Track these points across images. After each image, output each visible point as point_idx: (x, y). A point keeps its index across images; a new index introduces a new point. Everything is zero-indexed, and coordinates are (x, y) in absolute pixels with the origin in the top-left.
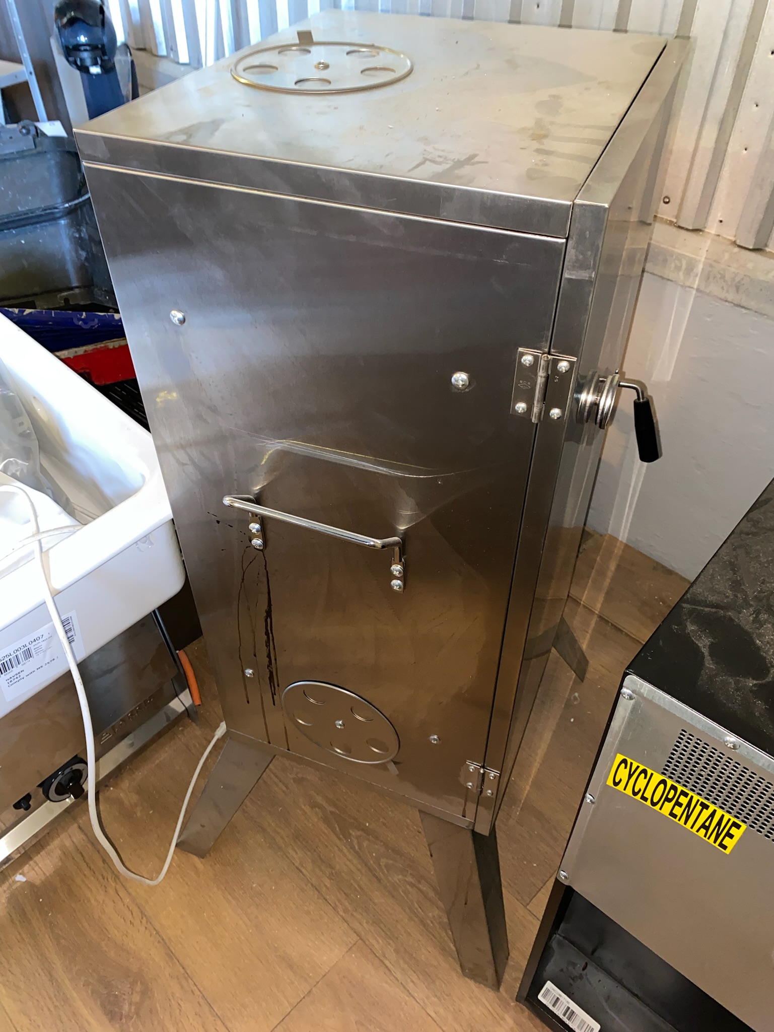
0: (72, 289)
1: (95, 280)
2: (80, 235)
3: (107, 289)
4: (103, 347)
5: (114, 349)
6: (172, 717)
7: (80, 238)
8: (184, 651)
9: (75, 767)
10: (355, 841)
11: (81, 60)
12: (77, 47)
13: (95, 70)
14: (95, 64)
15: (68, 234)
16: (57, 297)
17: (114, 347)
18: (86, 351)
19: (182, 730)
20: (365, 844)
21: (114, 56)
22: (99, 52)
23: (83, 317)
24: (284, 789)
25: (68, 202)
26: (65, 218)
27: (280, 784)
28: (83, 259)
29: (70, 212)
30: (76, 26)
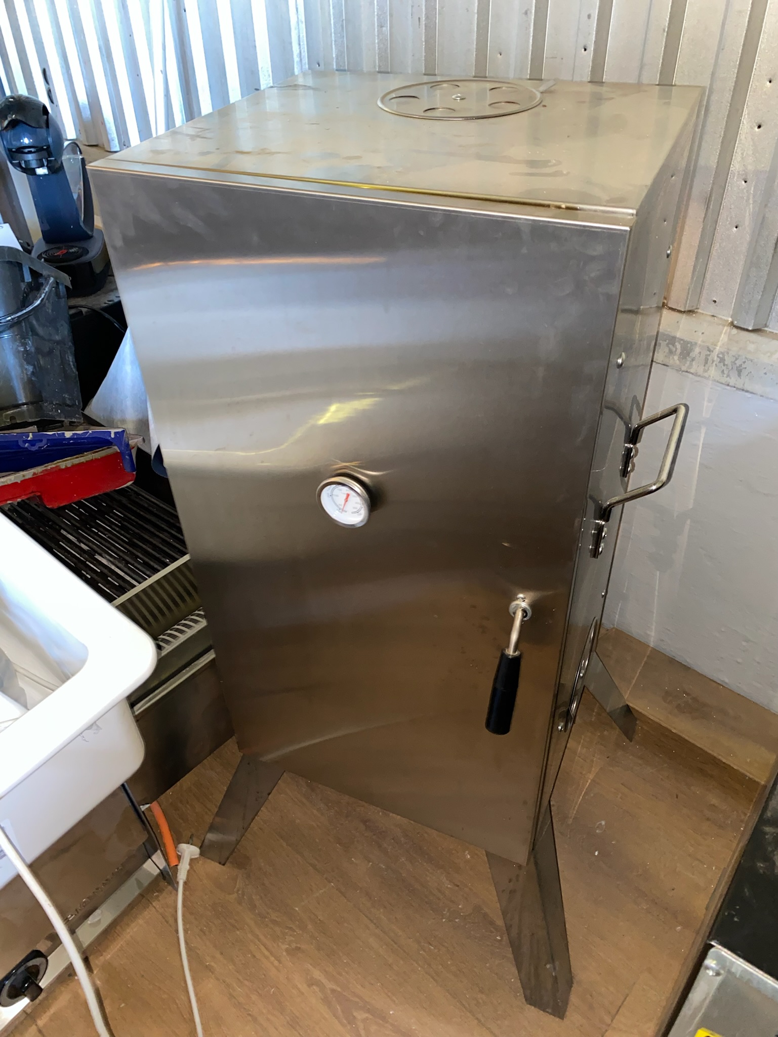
0: (18, 406)
1: (44, 394)
2: (25, 348)
3: (57, 402)
4: (53, 468)
5: (67, 468)
6: (146, 883)
7: (26, 351)
8: (158, 802)
9: (30, 963)
10: (361, 1025)
11: (26, 162)
12: (21, 150)
13: (41, 171)
14: (42, 166)
15: (12, 348)
16: (2, 416)
17: (66, 466)
18: (34, 474)
19: (157, 896)
20: (373, 1028)
21: (61, 156)
22: (45, 153)
23: (29, 439)
24: (276, 963)
25: (9, 315)
26: (8, 332)
27: (272, 959)
28: (29, 373)
29: (13, 325)
30: (19, 129)
